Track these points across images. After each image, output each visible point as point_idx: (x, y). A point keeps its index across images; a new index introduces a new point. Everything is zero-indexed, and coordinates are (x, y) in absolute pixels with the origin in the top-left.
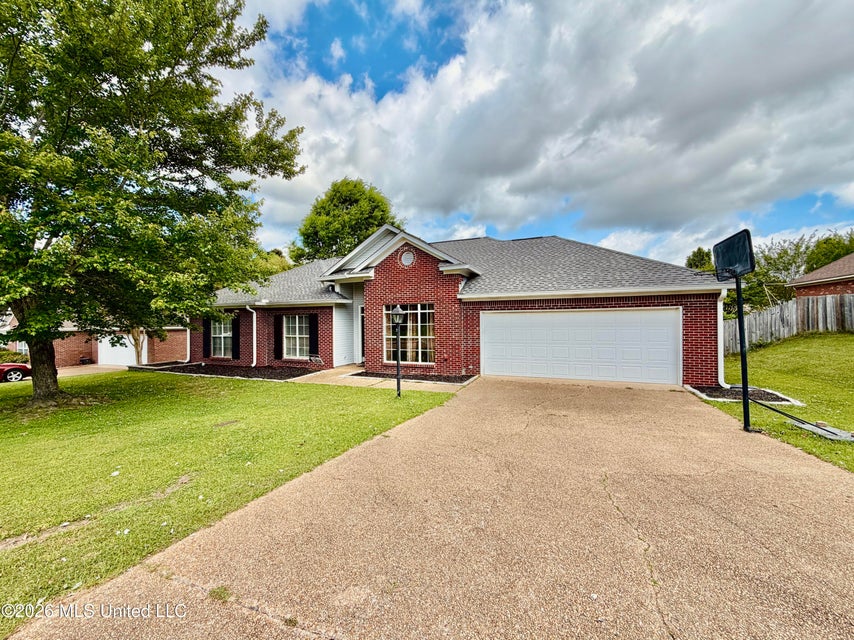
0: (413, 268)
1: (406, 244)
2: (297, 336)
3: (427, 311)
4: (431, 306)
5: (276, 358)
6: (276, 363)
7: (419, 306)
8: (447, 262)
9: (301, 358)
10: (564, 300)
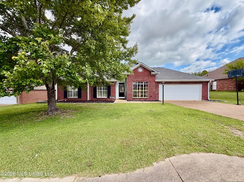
0: (142, 73)
1: (140, 66)
2: (102, 91)
3: (146, 84)
4: (147, 83)
5: (94, 98)
6: (94, 99)
7: (143, 82)
8: (153, 71)
9: (104, 97)
10: (179, 82)
